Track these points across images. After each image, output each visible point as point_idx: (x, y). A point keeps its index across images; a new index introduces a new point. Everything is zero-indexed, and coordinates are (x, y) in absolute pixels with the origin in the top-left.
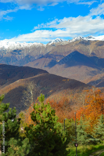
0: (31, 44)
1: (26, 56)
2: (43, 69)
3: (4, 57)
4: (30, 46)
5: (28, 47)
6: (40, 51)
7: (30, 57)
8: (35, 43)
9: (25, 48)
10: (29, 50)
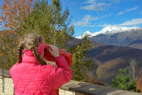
0: (130, 28)
1: (126, 39)
2: (141, 49)
3: (108, 39)
4: (129, 30)
5: (128, 31)
6: (138, 34)
7: (129, 39)
8: (134, 28)
9: (125, 32)
10: (128, 33)
